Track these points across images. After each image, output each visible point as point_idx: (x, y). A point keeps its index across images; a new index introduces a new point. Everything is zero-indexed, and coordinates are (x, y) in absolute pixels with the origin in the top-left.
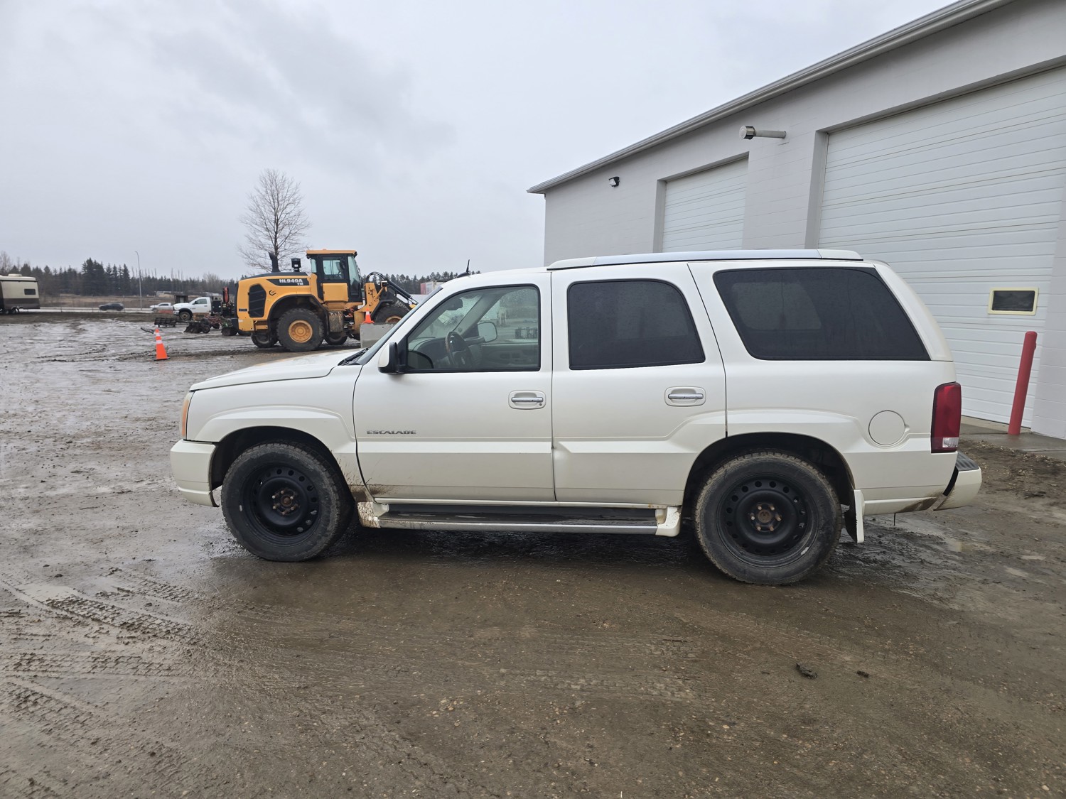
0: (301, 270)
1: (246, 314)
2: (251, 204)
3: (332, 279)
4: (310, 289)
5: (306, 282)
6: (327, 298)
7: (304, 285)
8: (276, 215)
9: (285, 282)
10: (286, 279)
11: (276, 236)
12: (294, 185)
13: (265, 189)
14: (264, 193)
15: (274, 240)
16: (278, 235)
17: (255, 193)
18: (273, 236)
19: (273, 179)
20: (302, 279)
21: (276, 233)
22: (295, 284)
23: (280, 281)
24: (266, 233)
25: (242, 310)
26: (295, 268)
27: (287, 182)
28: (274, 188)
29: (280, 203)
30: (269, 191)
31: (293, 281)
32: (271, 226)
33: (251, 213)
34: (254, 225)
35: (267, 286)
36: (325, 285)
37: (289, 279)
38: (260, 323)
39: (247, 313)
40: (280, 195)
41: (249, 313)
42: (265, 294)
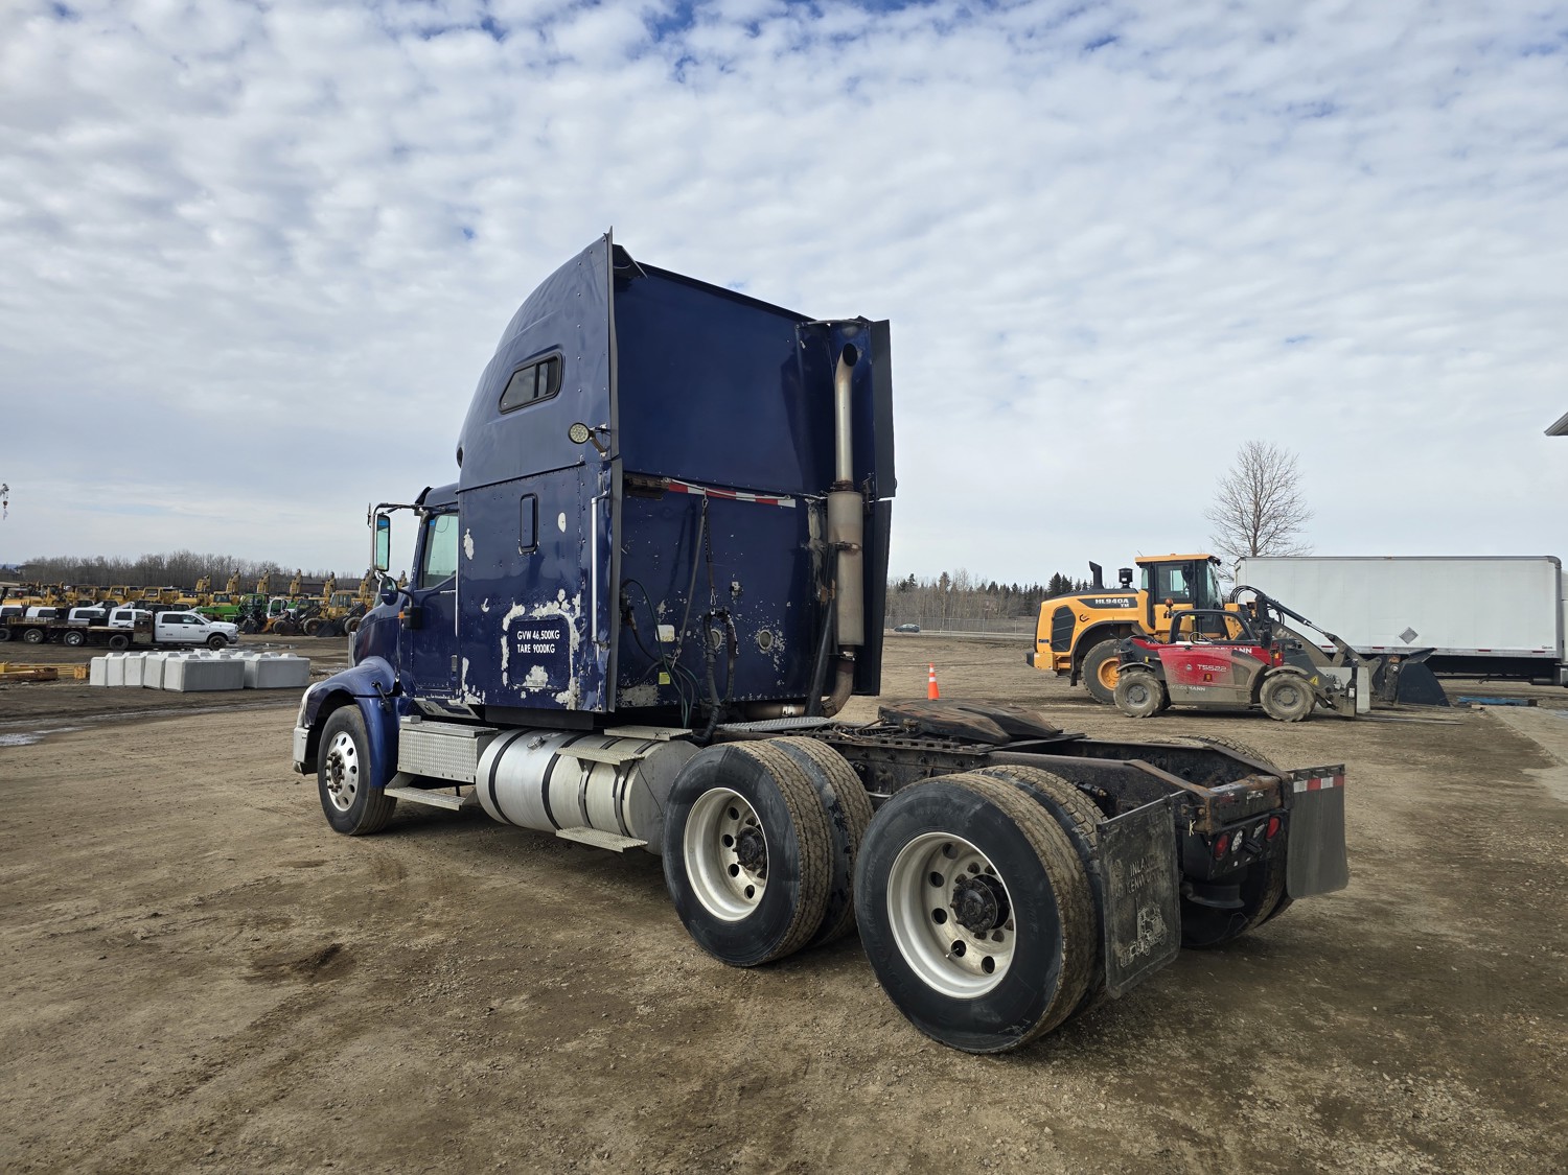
0: (1131, 585)
1: (1047, 647)
2: (1225, 492)
4: (1136, 613)
5: (1133, 603)
7: (1129, 607)
8: (1257, 504)
9: (1106, 602)
10: (1105, 599)
11: (1255, 535)
12: (1288, 460)
13: (1244, 469)
14: (1242, 476)
15: (1252, 540)
16: (1259, 534)
17: (1229, 477)
18: (1250, 534)
19: (1257, 452)
20: (1129, 598)
21: (1256, 531)
22: (1118, 606)
23: (1095, 600)
24: (1242, 531)
25: (1043, 641)
26: (1124, 582)
27: (1277, 456)
28: (1257, 466)
29: (1267, 486)
31: (1115, 601)
32: (1249, 520)
33: (1221, 505)
34: (1224, 521)
35: (1078, 609)
36: (1159, 607)
37: (1109, 599)
38: (1063, 659)
39: (1048, 645)
40: (1266, 476)
41: (1052, 645)
42: (1073, 619)
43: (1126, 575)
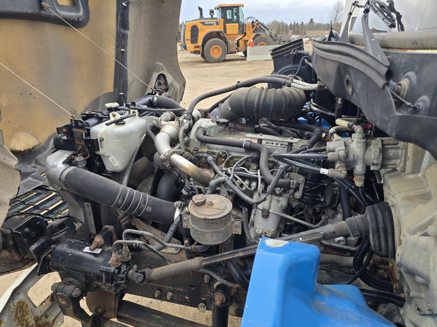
0: (214, 16)
1: (189, 42)
3: (231, 21)
4: (220, 28)
5: (218, 24)
6: (228, 32)
7: (217, 25)
9: (208, 23)
20: (216, 22)
22: (212, 25)
23: (205, 22)
25: (188, 40)
26: (211, 15)
31: (211, 23)
35: (200, 26)
36: (227, 25)
38: (196, 47)
41: (191, 41)
42: (198, 31)
43: (212, 12)
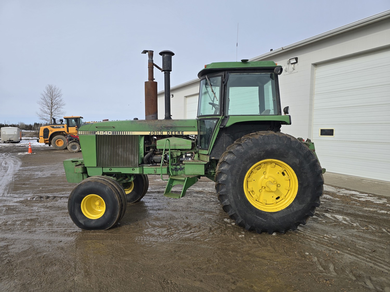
2: (43, 97)
5: (63, 127)
8: (52, 101)
9: (56, 127)
11: (51, 109)
12: (59, 90)
13: (47, 91)
14: (47, 93)
17: (43, 93)
19: (51, 87)
21: (52, 107)
22: (60, 128)
24: (47, 107)
27: (56, 89)
28: (51, 91)
29: (53, 96)
30: (49, 92)
32: (50, 105)
33: (42, 100)
34: (42, 105)
40: (53, 94)
